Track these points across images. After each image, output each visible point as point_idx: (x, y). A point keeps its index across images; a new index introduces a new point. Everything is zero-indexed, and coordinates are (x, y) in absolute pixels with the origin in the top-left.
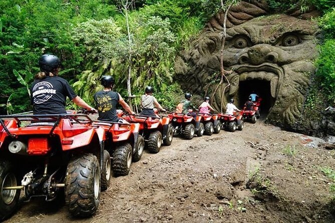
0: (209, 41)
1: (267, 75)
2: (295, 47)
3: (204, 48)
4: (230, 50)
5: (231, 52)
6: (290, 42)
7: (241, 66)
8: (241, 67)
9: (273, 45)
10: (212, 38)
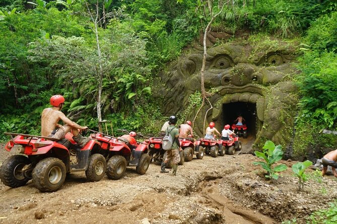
0: (189, 61)
1: (252, 96)
2: (280, 66)
3: (182, 69)
4: (211, 71)
5: (212, 72)
6: (274, 62)
7: (224, 87)
8: (223, 89)
9: (257, 65)
10: (192, 58)
